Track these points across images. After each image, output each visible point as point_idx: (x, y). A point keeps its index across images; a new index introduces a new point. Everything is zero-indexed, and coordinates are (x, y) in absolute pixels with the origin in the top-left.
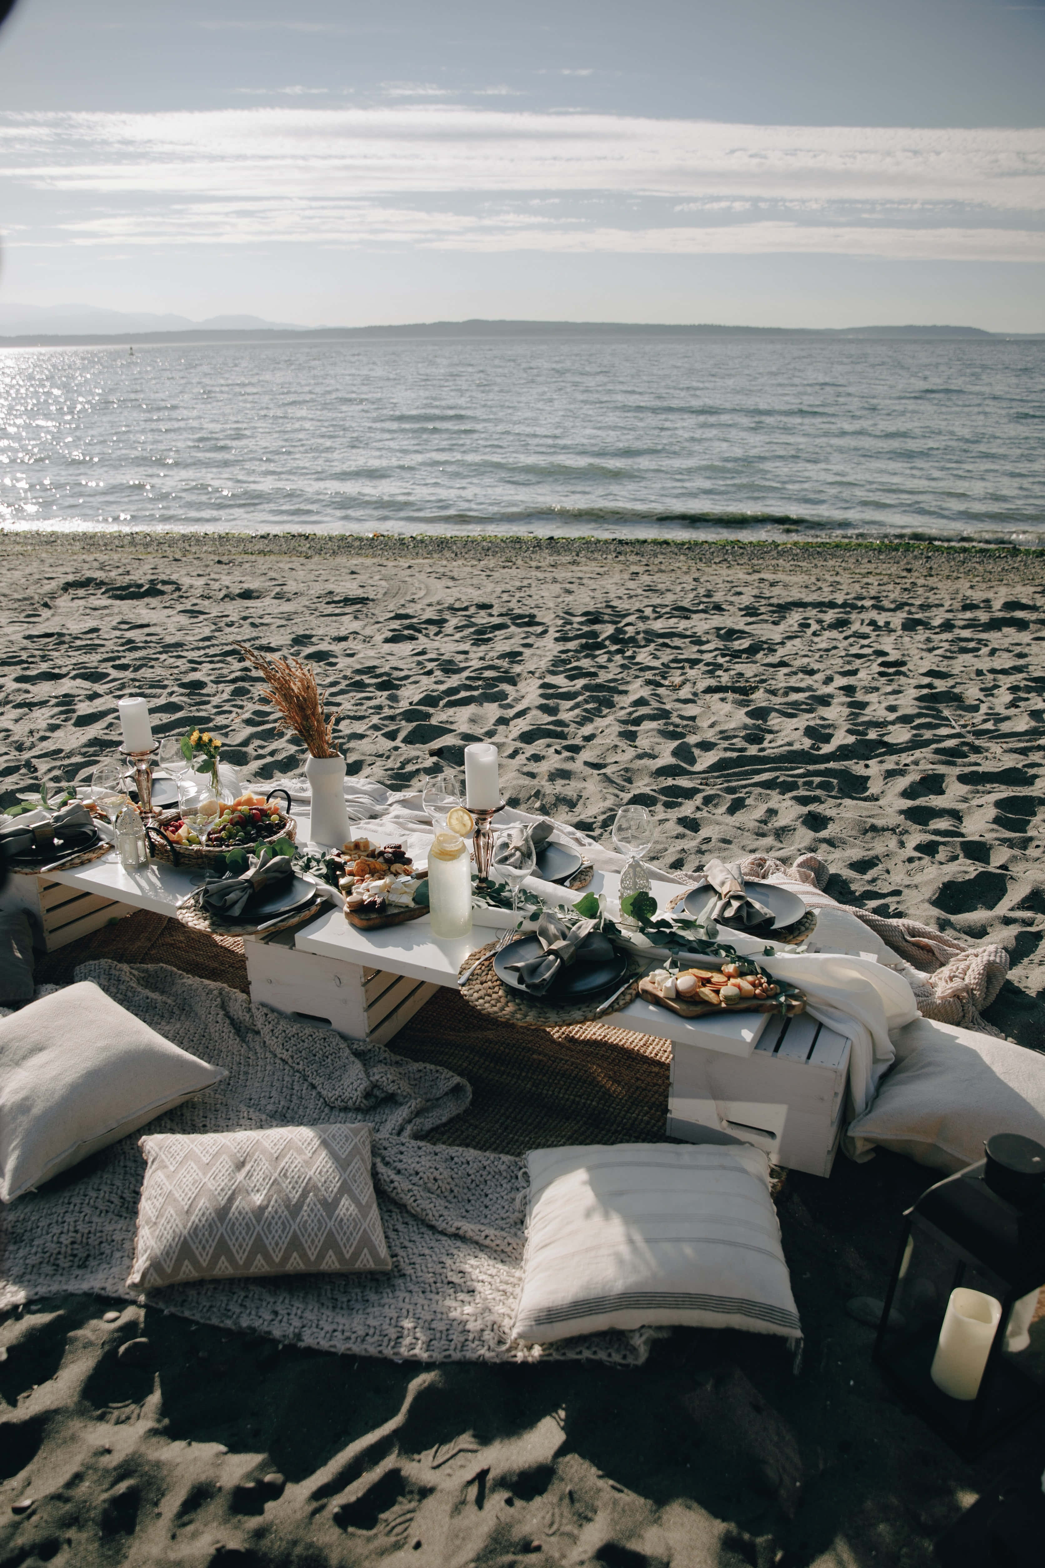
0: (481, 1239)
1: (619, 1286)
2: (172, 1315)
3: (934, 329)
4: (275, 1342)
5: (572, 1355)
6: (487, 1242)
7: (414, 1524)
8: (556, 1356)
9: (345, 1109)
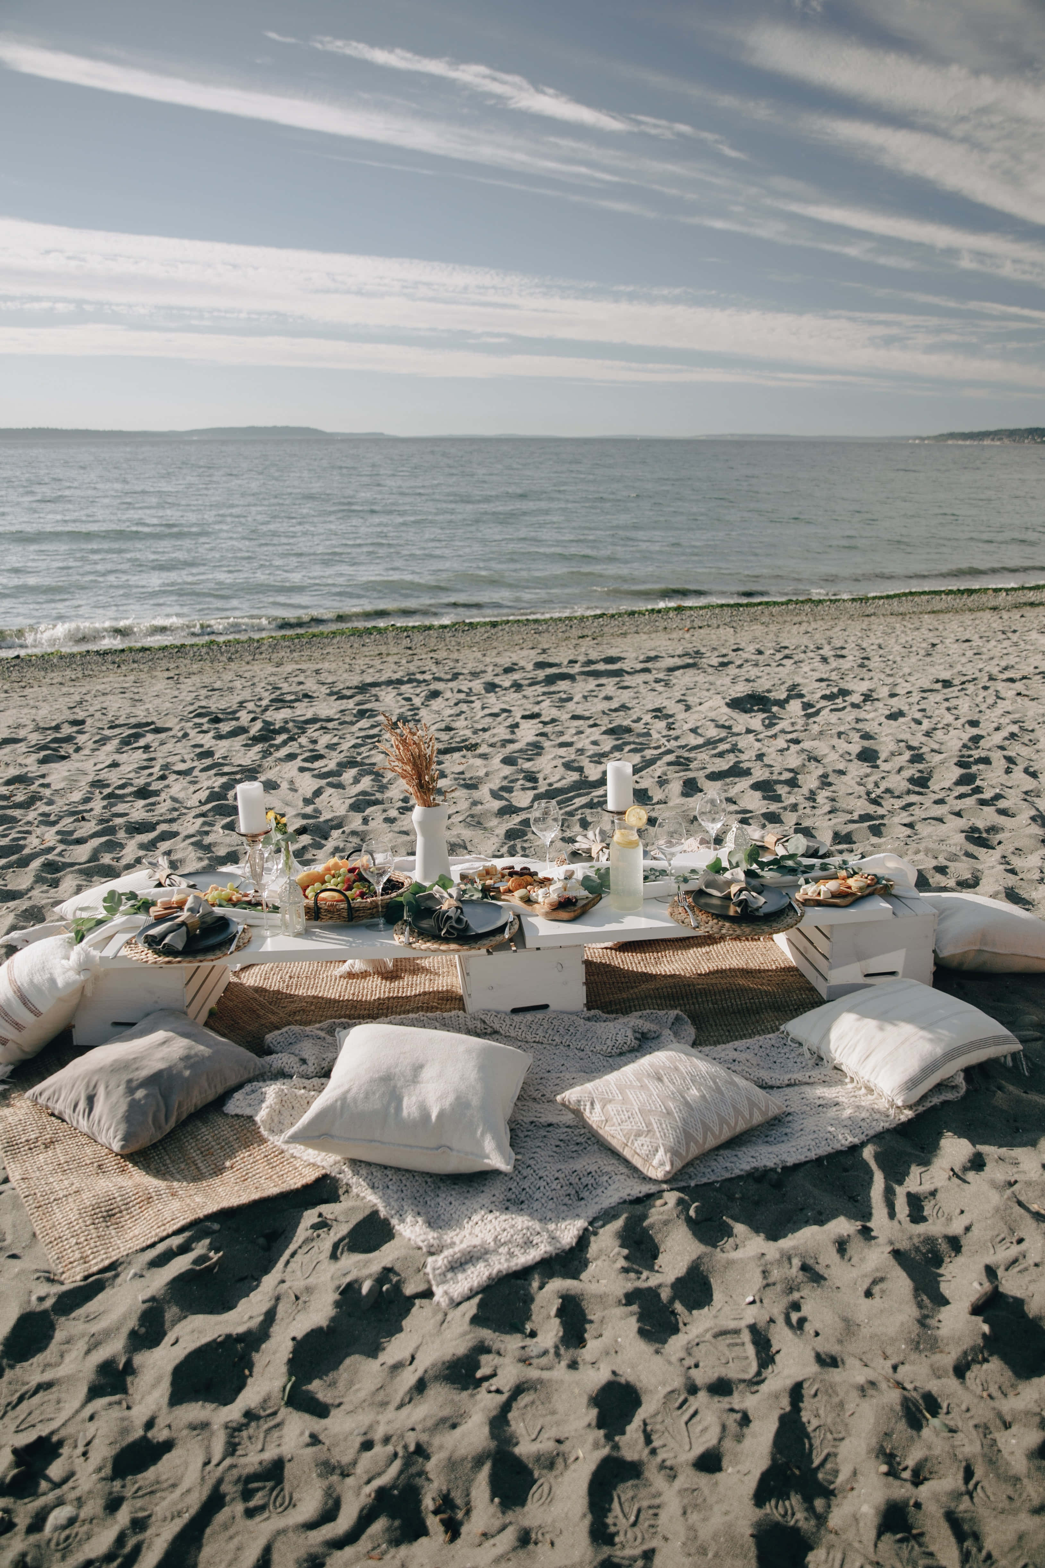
0: (807, 1080)
1: (939, 1051)
2: (697, 1186)
3: (275, 430)
4: (773, 1170)
5: (928, 1105)
6: (812, 1080)
7: (943, 1208)
8: (921, 1109)
9: (621, 1054)
